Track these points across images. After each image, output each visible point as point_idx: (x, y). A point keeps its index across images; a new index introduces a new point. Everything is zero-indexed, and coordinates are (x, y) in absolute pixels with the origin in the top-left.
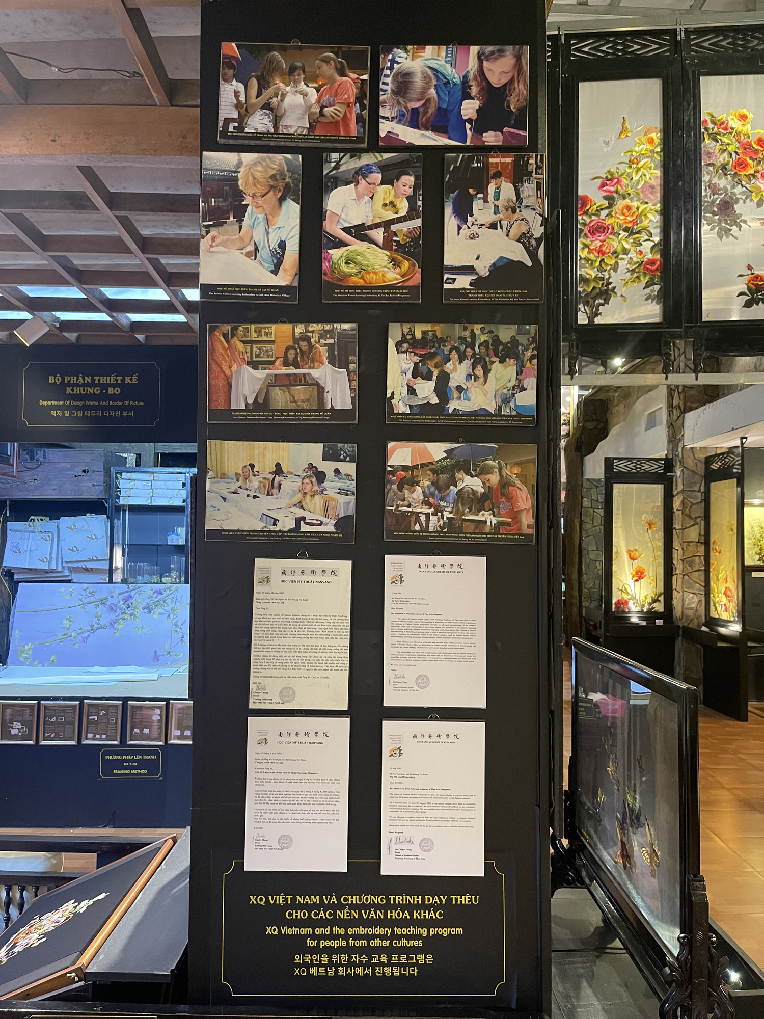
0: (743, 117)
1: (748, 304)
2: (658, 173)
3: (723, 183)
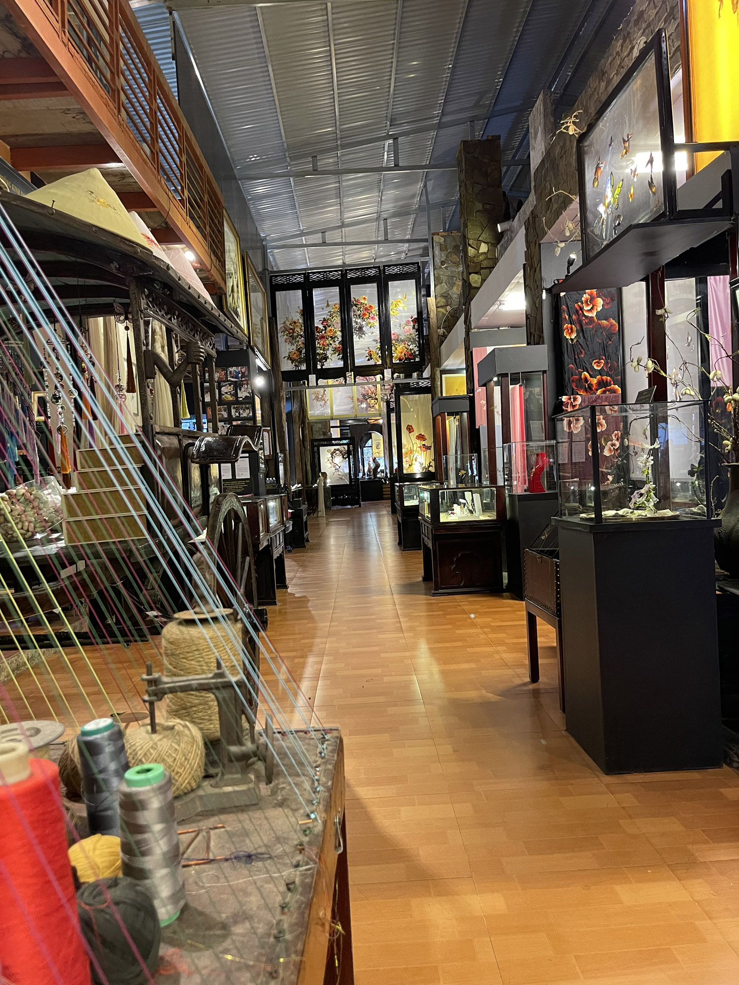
0: (365, 298)
1: (369, 360)
2: (339, 318)
3: (359, 321)
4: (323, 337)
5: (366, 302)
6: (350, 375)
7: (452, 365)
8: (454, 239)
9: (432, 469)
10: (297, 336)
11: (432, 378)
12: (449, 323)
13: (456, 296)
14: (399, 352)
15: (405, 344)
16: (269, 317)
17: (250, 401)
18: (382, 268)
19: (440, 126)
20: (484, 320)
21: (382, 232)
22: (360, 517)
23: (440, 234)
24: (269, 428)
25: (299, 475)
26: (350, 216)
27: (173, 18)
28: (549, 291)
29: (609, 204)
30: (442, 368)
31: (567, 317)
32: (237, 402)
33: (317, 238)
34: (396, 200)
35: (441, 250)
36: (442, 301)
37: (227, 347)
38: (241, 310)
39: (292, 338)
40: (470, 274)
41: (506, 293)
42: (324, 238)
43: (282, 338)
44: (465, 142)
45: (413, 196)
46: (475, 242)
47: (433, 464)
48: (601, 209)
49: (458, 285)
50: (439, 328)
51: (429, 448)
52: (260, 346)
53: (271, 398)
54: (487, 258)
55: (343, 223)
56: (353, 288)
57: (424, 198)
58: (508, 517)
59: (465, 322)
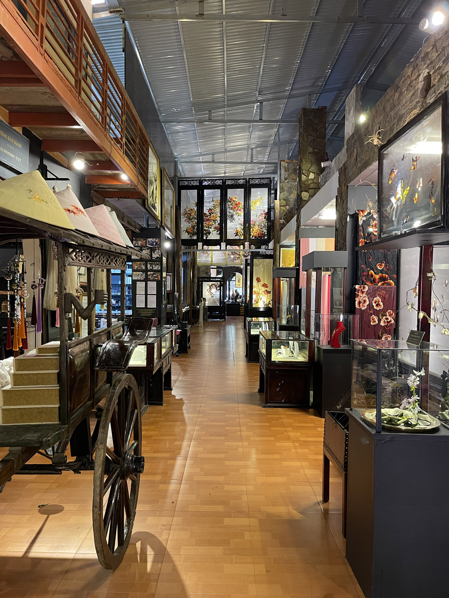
1: (236, 236)
2: (219, 209)
4: (208, 220)
5: (236, 200)
6: (223, 245)
7: (287, 243)
8: (294, 164)
9: (270, 306)
10: (193, 218)
11: (274, 249)
12: (288, 217)
13: (292, 200)
14: (255, 231)
15: (259, 227)
16: (176, 206)
17: (160, 260)
18: (248, 180)
19: (290, 97)
20: (309, 222)
21: (249, 156)
22: (225, 330)
23: (285, 161)
24: (171, 274)
25: (189, 301)
26: (231, 145)
27: (125, 25)
28: (352, 216)
29: (399, 198)
30: (280, 244)
31: (362, 234)
32: (151, 260)
33: (209, 158)
34: (260, 138)
35: (285, 171)
36: (284, 203)
37: (148, 225)
38: (158, 206)
39: (189, 219)
40: (302, 191)
41: (324, 210)
42: (213, 158)
43: (183, 219)
44: (304, 110)
45: (270, 136)
46: (307, 172)
47: (271, 302)
48: (393, 200)
49: (294, 193)
50: (280, 219)
51: (269, 292)
52: (169, 226)
53: (174, 255)
54: (313, 182)
55: (226, 149)
56: (229, 191)
57: (277, 138)
58: (316, 360)
59: (297, 221)
